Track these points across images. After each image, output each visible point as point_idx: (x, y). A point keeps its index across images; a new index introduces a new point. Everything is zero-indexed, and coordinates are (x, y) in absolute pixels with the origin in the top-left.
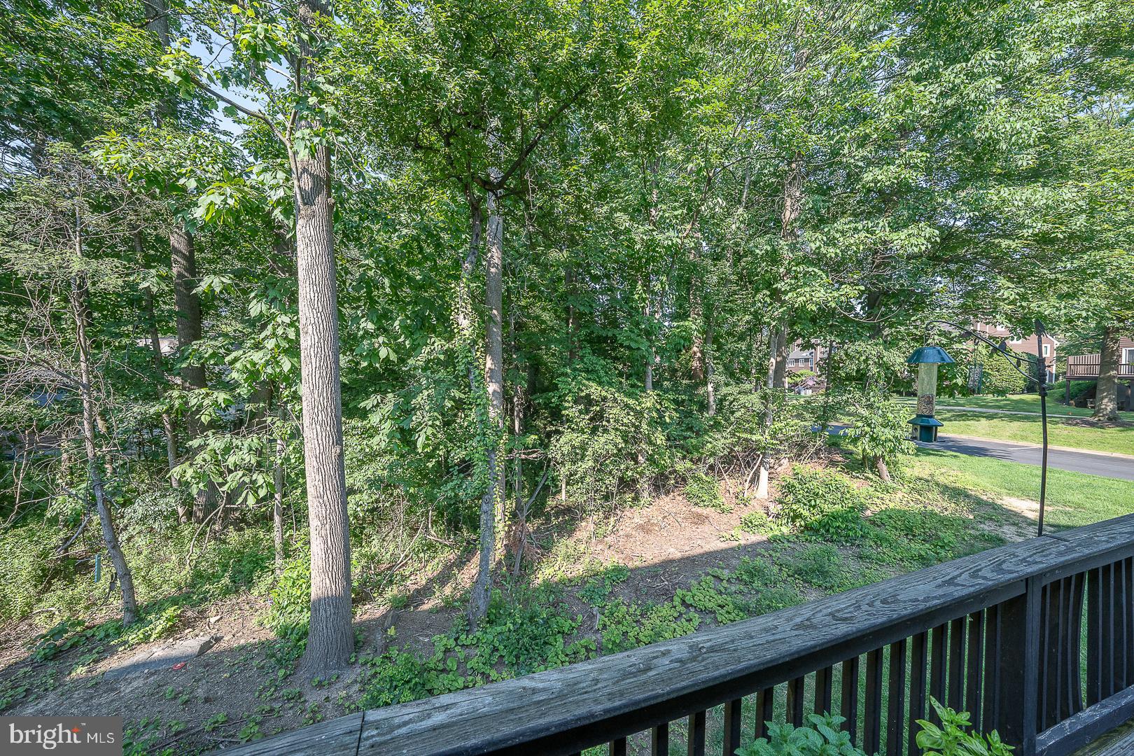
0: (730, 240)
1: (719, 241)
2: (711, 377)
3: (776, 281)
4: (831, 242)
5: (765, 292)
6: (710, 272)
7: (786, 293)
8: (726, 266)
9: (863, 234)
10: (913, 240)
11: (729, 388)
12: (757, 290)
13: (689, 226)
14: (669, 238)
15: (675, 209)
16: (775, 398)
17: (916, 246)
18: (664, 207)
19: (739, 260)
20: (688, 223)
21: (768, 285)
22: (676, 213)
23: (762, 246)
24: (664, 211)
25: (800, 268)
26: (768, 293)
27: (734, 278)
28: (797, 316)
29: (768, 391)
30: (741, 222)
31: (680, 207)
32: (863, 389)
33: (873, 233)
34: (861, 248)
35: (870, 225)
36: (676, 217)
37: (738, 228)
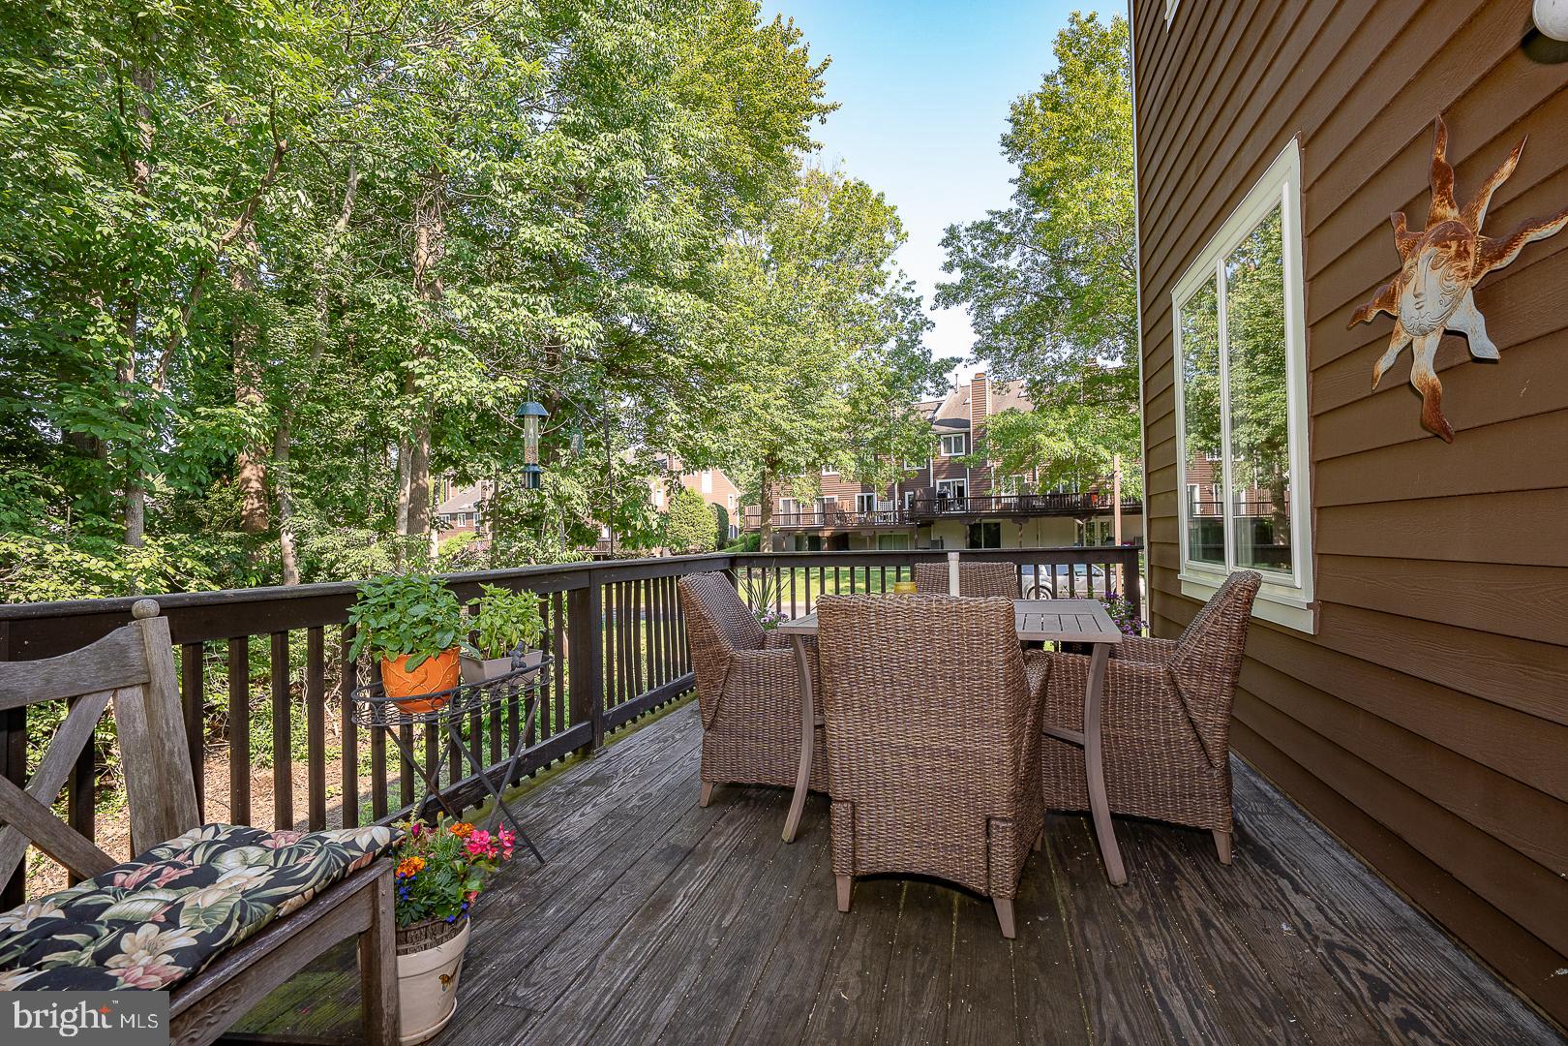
0: (319, 272)
1: (298, 269)
2: (288, 521)
3: (405, 358)
4: (483, 312)
5: (387, 373)
6: (282, 323)
7: (421, 376)
8: (317, 317)
9: (524, 312)
10: (576, 331)
11: (327, 538)
12: (374, 371)
13: (236, 225)
14: (187, 232)
15: (200, 180)
16: (411, 550)
17: (580, 338)
18: (174, 169)
19: (341, 315)
20: (234, 217)
21: (394, 363)
22: (205, 189)
23: (381, 294)
24: (174, 176)
25: (443, 343)
26: (394, 377)
27: (332, 343)
28: (441, 419)
29: (398, 540)
30: (343, 247)
31: (212, 182)
32: (537, 535)
33: (534, 312)
34: (522, 329)
35: (531, 301)
36: (204, 197)
37: (337, 255)
